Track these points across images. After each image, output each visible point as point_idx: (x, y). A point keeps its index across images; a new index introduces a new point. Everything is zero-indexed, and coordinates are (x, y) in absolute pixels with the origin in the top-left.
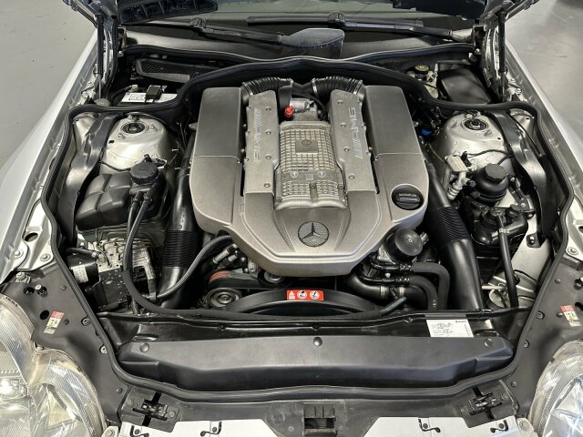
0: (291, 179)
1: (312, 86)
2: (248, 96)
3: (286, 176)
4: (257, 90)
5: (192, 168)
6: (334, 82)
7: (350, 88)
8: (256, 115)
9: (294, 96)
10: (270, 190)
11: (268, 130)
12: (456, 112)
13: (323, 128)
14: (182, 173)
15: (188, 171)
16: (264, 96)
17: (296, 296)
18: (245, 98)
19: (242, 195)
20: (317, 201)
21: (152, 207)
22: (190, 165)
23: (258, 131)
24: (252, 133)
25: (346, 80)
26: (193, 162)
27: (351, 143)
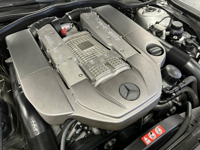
0: (92, 65)
1: (67, 16)
2: (35, 32)
3: (88, 65)
4: (39, 27)
5: (23, 87)
6: (78, 11)
7: (88, 11)
8: (47, 39)
9: (62, 24)
10: (84, 77)
11: (60, 44)
12: (137, 8)
13: (85, 34)
14: (16, 93)
15: (21, 90)
16: (45, 28)
17: (149, 139)
18: (34, 33)
19: (68, 88)
20: (115, 71)
21: (6, 128)
22: (20, 85)
23: (55, 47)
24: (51, 49)
25: (83, 9)
26: (21, 82)
27: (109, 35)
